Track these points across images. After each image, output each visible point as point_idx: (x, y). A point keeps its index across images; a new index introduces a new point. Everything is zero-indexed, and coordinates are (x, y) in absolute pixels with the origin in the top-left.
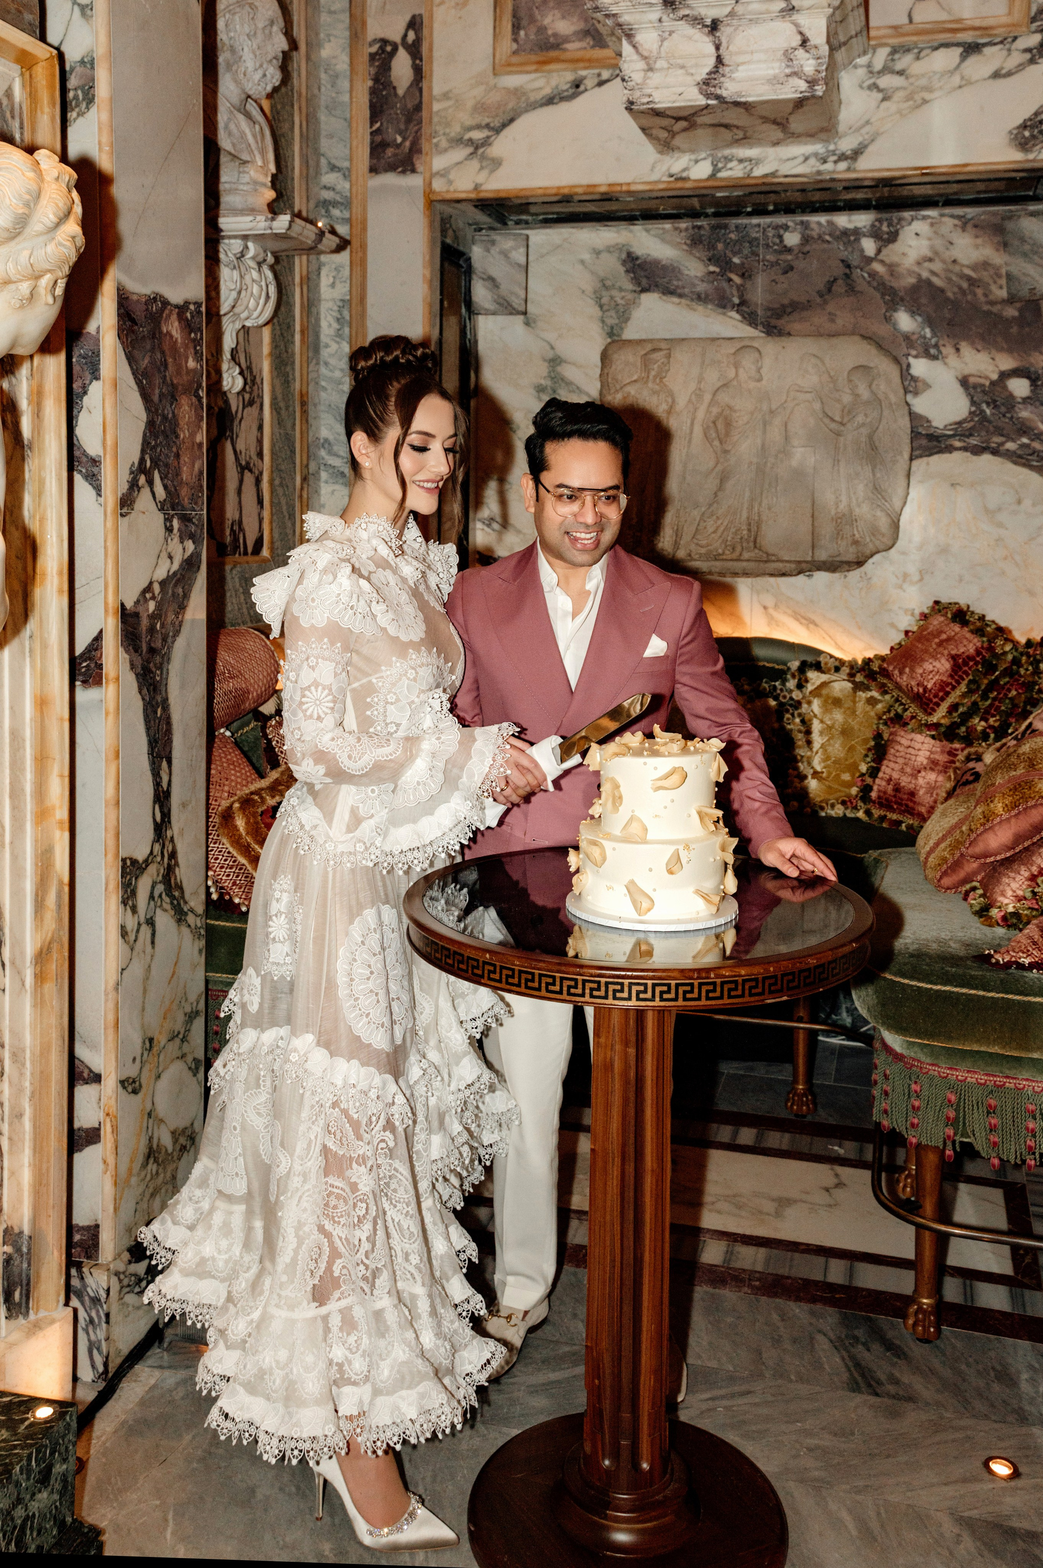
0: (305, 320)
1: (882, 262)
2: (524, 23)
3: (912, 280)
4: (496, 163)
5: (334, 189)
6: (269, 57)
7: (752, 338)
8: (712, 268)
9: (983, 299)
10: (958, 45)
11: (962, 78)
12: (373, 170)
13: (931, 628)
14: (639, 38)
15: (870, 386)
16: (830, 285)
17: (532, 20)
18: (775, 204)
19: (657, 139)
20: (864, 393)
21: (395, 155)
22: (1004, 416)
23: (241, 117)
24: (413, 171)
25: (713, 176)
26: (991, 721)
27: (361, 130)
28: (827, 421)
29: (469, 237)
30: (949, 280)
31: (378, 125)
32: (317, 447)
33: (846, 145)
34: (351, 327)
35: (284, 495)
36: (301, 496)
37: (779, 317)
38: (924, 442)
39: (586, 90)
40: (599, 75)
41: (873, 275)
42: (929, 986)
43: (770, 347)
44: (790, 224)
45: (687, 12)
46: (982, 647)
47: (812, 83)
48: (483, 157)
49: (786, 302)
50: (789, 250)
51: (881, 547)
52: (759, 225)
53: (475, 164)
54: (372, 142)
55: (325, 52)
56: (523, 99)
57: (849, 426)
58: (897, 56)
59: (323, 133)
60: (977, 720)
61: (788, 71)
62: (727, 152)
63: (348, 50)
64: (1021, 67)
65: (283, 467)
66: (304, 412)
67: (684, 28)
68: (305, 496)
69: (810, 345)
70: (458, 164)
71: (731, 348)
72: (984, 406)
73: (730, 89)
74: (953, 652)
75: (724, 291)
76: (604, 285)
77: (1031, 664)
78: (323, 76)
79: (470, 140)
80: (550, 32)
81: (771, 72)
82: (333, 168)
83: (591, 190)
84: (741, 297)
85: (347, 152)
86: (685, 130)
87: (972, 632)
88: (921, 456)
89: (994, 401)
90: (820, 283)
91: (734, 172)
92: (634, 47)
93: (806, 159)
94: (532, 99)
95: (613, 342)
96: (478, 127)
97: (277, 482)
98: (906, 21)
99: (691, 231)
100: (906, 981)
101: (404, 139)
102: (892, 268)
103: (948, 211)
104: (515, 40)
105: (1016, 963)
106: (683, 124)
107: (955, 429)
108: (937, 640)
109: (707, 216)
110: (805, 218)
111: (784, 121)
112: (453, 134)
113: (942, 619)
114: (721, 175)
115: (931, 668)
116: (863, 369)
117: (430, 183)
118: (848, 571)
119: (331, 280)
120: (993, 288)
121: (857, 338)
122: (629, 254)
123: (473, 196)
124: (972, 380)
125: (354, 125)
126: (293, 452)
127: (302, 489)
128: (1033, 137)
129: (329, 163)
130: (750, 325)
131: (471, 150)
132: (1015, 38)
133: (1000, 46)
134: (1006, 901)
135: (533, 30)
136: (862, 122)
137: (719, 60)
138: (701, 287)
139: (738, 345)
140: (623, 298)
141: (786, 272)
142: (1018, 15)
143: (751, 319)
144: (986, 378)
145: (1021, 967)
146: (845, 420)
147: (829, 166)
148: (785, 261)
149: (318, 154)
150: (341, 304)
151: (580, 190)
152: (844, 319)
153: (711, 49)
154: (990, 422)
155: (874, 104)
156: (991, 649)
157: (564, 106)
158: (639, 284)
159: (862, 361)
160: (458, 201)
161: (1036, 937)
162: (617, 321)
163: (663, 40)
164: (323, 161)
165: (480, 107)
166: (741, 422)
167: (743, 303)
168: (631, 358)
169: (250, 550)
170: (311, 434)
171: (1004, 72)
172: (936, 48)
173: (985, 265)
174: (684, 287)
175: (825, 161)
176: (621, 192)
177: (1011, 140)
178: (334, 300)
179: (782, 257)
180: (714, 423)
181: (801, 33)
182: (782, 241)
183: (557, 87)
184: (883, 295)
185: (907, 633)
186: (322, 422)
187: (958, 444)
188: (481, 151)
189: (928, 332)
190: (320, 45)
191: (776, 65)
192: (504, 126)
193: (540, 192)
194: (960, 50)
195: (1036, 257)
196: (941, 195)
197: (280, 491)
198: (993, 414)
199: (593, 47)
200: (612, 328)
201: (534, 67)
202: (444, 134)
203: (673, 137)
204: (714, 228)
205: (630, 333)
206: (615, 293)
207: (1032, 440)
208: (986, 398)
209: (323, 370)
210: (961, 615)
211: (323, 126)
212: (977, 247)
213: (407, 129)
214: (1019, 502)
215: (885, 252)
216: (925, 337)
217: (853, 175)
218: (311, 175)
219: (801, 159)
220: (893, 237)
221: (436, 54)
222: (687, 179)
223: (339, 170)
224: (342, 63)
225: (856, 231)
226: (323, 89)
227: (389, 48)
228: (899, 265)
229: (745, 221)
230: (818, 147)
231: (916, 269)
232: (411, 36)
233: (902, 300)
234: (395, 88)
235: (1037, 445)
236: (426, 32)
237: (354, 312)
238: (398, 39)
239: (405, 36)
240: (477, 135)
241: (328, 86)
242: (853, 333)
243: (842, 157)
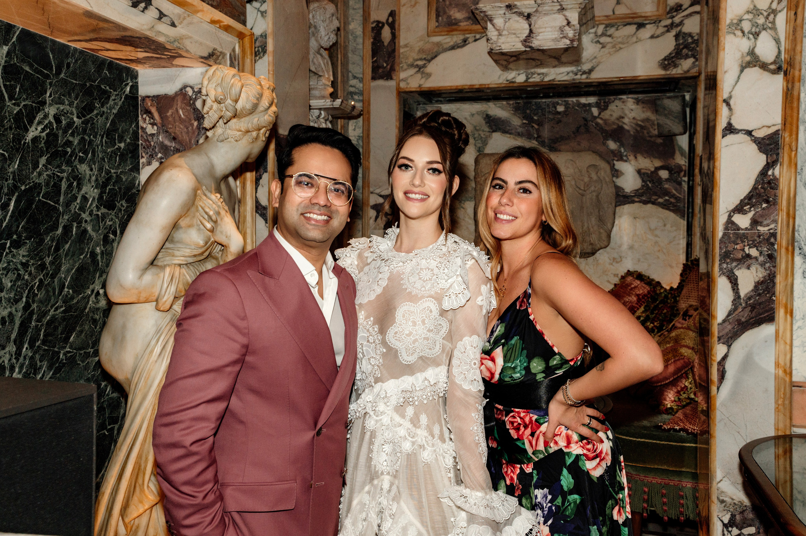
1: (601, 119)
2: (441, 14)
3: (615, 127)
4: (429, 75)
5: (355, 87)
6: (331, 30)
8: (524, 121)
9: (647, 135)
10: (635, 24)
11: (637, 38)
12: (374, 78)
13: (627, 282)
14: (495, 21)
15: (597, 173)
16: (578, 129)
17: (445, 13)
18: (553, 93)
19: (502, 65)
20: (594, 177)
21: (383, 72)
22: (657, 187)
23: (319, 56)
24: (391, 79)
25: (526, 81)
26: (655, 324)
27: (368, 61)
28: (577, 189)
29: (415, 108)
30: (631, 126)
31: (375, 59)
33: (586, 67)
34: (363, 148)
37: (555, 143)
38: (622, 199)
39: (469, 43)
40: (475, 37)
41: (597, 124)
42: (635, 439)
44: (560, 102)
45: (516, 10)
46: (651, 290)
47: (572, 41)
48: (423, 73)
49: (557, 136)
50: (559, 113)
51: (603, 246)
52: (545, 102)
53: (419, 75)
54: (373, 66)
55: (351, 26)
56: (441, 47)
57: (588, 192)
58: (608, 29)
59: (350, 62)
60: (649, 324)
61: (561, 36)
62: (533, 70)
63: (362, 26)
64: (663, 34)
67: (516, 17)
69: (569, 156)
70: (411, 75)
72: (648, 183)
73: (536, 43)
74: (638, 293)
75: (530, 130)
76: (476, 129)
77: (673, 298)
78: (350, 37)
79: (417, 65)
80: (453, 18)
81: (554, 36)
82: (355, 77)
83: (471, 87)
84: (538, 134)
85: (361, 70)
86: (514, 61)
87: (645, 283)
88: (620, 205)
89: (653, 180)
90: (574, 128)
91: (536, 79)
92: (493, 25)
93: (568, 73)
94: (445, 47)
95: (480, 154)
96: (421, 59)
98: (611, 13)
99: (515, 105)
100: (624, 437)
101: (387, 65)
102: (605, 121)
103: (630, 96)
104: (437, 21)
105: (673, 429)
106: (514, 58)
107: (635, 193)
108: (630, 288)
109: (522, 98)
110: (566, 99)
111: (559, 57)
112: (409, 63)
113: (632, 278)
114: (530, 80)
115: (627, 300)
116: (594, 166)
117: (399, 84)
118: (588, 257)
119: (354, 127)
120: (651, 130)
121: (591, 153)
122: (487, 115)
123: (418, 90)
124: (643, 171)
125: (365, 58)
128: (669, 64)
129: (353, 75)
131: (417, 69)
132: (660, 21)
133: (654, 25)
134: (667, 403)
135: (445, 17)
136: (593, 57)
137: (531, 31)
138: (520, 130)
140: (484, 135)
141: (558, 123)
142: (661, 11)
143: (542, 144)
144: (649, 170)
145: (675, 430)
146: (586, 189)
147: (578, 77)
148: (558, 118)
149: (348, 71)
150: (359, 137)
151: (466, 87)
152: (585, 144)
153: (527, 26)
154: (651, 189)
155: (598, 50)
156: (655, 291)
157: (459, 50)
158: (492, 128)
159: (593, 163)
160: (411, 92)
161: (681, 417)
162: (482, 145)
163: (506, 22)
164: (350, 74)
165: (421, 51)
167: (539, 137)
168: (489, 162)
171: (655, 36)
172: (625, 25)
173: (647, 120)
174: (512, 130)
175: (576, 74)
176: (485, 88)
177: (659, 65)
179: (556, 116)
181: (567, 20)
182: (556, 109)
183: (456, 42)
184: (602, 134)
185: (615, 285)
187: (637, 200)
188: (421, 70)
189: (622, 150)
190: (349, 24)
191: (556, 33)
192: (433, 58)
193: (449, 88)
194: (635, 26)
195: (671, 117)
198: (653, 186)
199: (472, 24)
200: (479, 148)
201: (446, 33)
202: (405, 63)
203: (509, 64)
204: (525, 103)
205: (488, 150)
206: (480, 132)
207: (670, 198)
208: (649, 179)
210: (640, 276)
211: (350, 59)
212: (644, 112)
213: (388, 60)
214: (665, 225)
215: (602, 114)
216: (621, 152)
217: (589, 81)
218: (345, 81)
219: (566, 73)
220: (606, 108)
221: (402, 27)
222: (514, 82)
223: (357, 78)
224: (359, 31)
225: (590, 105)
226: (350, 42)
227: (380, 25)
228: (609, 120)
229: (539, 100)
230: (573, 69)
231: (617, 122)
232: (391, 19)
233: (611, 135)
234: (383, 42)
235: (672, 200)
236: (397, 18)
237: (364, 142)
238: (384, 21)
239: (388, 19)
240: (420, 63)
241: (353, 41)
242: (589, 150)
243: (584, 73)
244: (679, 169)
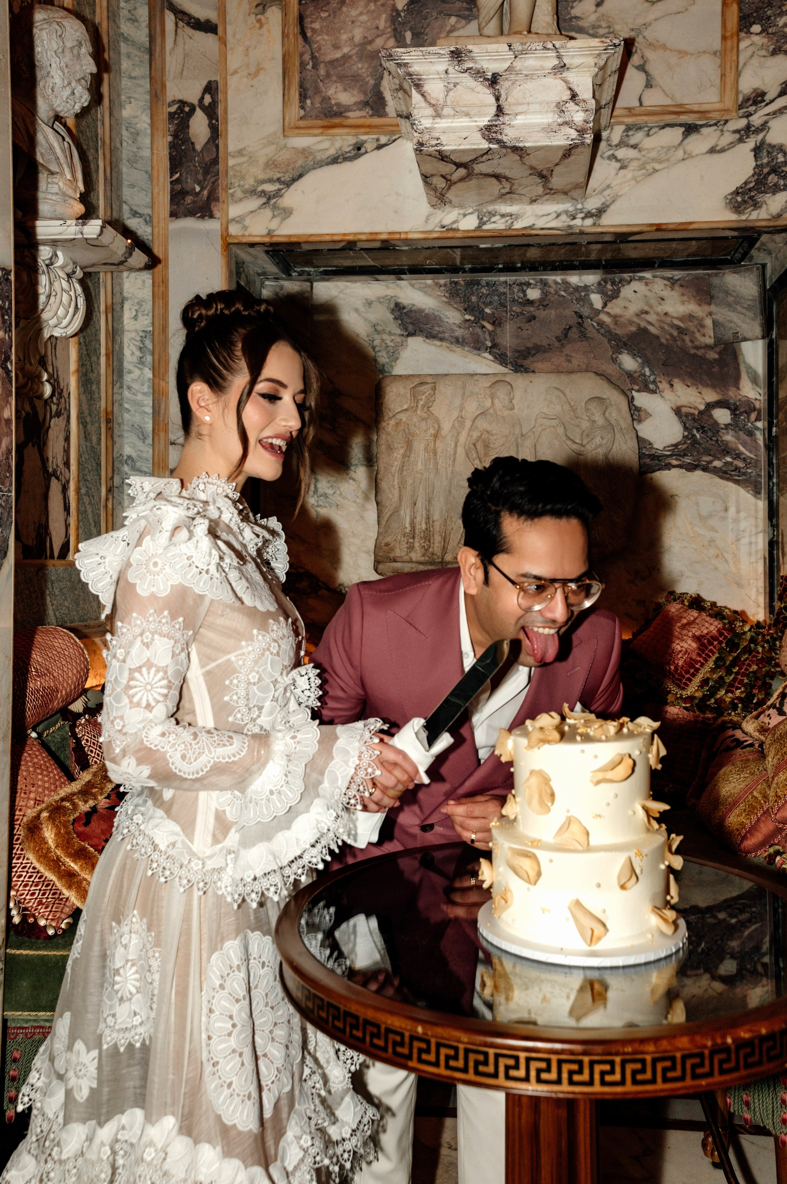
0: (110, 344)
1: (608, 313)
2: (310, 93)
3: (633, 329)
4: (287, 212)
6: (78, 77)
7: (504, 374)
8: (468, 317)
9: (690, 344)
10: (681, 125)
11: (685, 152)
12: (174, 218)
13: (673, 614)
14: (428, 87)
15: (604, 414)
16: (567, 331)
17: (317, 91)
18: (523, 262)
19: (434, 189)
20: (600, 420)
21: (193, 202)
22: (711, 439)
24: (211, 216)
25: (479, 228)
26: (737, 692)
27: (161, 181)
30: (662, 328)
31: (177, 175)
32: (121, 462)
33: (592, 204)
34: (153, 354)
35: (90, 503)
36: (106, 506)
37: (525, 358)
38: (648, 461)
39: (366, 152)
40: (378, 140)
41: (601, 324)
43: (520, 381)
44: (532, 281)
45: (470, 65)
47: (581, 132)
48: (275, 207)
49: (530, 345)
50: (531, 303)
52: (506, 281)
53: (268, 212)
55: (127, 112)
56: (311, 158)
57: (589, 447)
58: (630, 133)
59: (126, 182)
60: (724, 692)
61: (560, 120)
62: (492, 205)
63: (148, 110)
64: (732, 145)
65: (89, 478)
66: (110, 430)
67: (467, 80)
68: (110, 506)
69: (553, 380)
70: (252, 212)
71: (486, 383)
72: (694, 431)
73: (509, 135)
74: (697, 634)
75: (477, 334)
76: (375, 330)
79: (263, 191)
80: (333, 102)
81: (545, 121)
83: (373, 238)
84: (492, 341)
85: (149, 200)
86: (461, 179)
87: (711, 616)
88: (645, 473)
89: (702, 427)
90: (557, 330)
91: (498, 224)
92: (423, 95)
93: (558, 216)
94: (319, 158)
95: (385, 377)
96: (270, 181)
97: (83, 491)
98: (638, 104)
99: (449, 286)
101: (202, 189)
102: (615, 318)
103: (660, 272)
104: (302, 107)
106: (462, 172)
107: (672, 450)
108: (680, 624)
110: (545, 276)
111: (548, 175)
112: (247, 187)
114: (485, 227)
116: (599, 400)
117: (227, 228)
119: (134, 313)
120: (699, 335)
121: (592, 375)
122: (397, 304)
124: (684, 410)
125: (155, 173)
126: (99, 465)
127: (107, 499)
128: (744, 202)
130: (501, 364)
132: (726, 122)
133: (715, 128)
135: (318, 100)
136: (604, 186)
137: (500, 111)
138: (459, 333)
139: (494, 380)
140: (392, 341)
141: (529, 321)
142: (729, 103)
143: (501, 359)
144: (696, 408)
146: (585, 442)
147: (578, 222)
148: (529, 312)
149: (121, 201)
150: (143, 334)
151: (363, 238)
152: (578, 360)
153: (492, 100)
154: (699, 444)
155: (613, 172)
156: (731, 630)
157: (347, 165)
158: (406, 329)
160: (252, 245)
162: (387, 360)
163: (448, 91)
164: (126, 209)
165: (271, 164)
166: (497, 445)
167: (494, 345)
168: (402, 391)
169: (56, 554)
170: (115, 450)
171: (718, 148)
172: (663, 127)
173: (691, 317)
174: (443, 332)
175: (574, 218)
177: (727, 204)
178: (136, 331)
179: (526, 308)
180: (474, 445)
181: (570, 89)
182: (525, 295)
183: (340, 149)
184: (609, 341)
186: (126, 441)
187: (675, 462)
188: (272, 201)
189: (647, 371)
191: (551, 115)
192: (294, 180)
194: (683, 129)
195: (738, 307)
196: (658, 258)
197: (86, 500)
198: (702, 438)
199: (372, 116)
200: (383, 366)
201: (320, 131)
202: (239, 186)
203: (449, 187)
204: (468, 282)
205: (399, 370)
206: (385, 336)
207: (733, 459)
208: (695, 425)
209: (126, 393)
211: (125, 176)
212: (683, 303)
213: (205, 180)
214: (726, 510)
215: (609, 305)
216: (644, 375)
217: (599, 230)
219: (555, 215)
220: (616, 294)
221: (230, 117)
222: (457, 230)
223: (141, 216)
224: (144, 122)
225: (586, 288)
226: (124, 144)
227: (187, 109)
228: (621, 316)
229: (494, 279)
230: (568, 206)
231: (636, 319)
232: (208, 99)
233: (625, 344)
234: (193, 144)
235: (741, 464)
236: (220, 96)
237: (156, 342)
238: (195, 101)
239: (202, 99)
240: (269, 188)
241: (130, 142)
242: (587, 371)
243: (589, 215)
244: (749, 407)
